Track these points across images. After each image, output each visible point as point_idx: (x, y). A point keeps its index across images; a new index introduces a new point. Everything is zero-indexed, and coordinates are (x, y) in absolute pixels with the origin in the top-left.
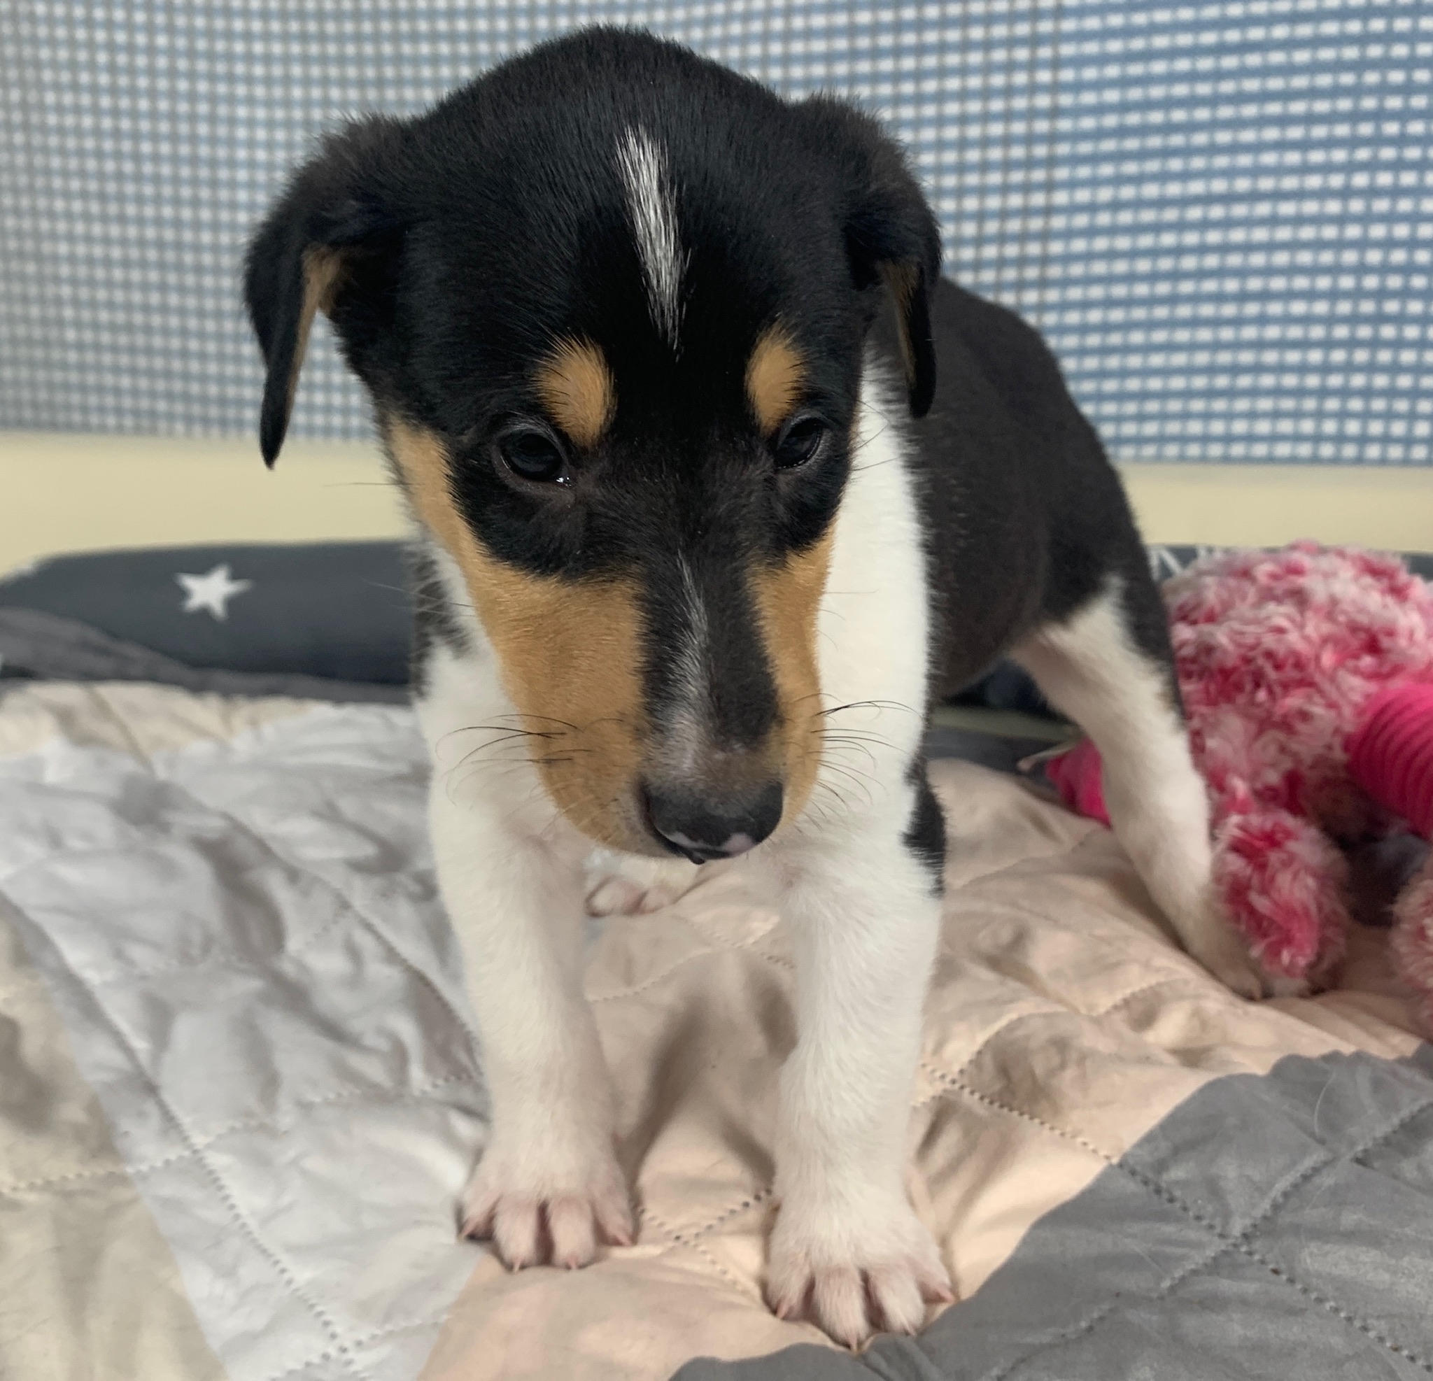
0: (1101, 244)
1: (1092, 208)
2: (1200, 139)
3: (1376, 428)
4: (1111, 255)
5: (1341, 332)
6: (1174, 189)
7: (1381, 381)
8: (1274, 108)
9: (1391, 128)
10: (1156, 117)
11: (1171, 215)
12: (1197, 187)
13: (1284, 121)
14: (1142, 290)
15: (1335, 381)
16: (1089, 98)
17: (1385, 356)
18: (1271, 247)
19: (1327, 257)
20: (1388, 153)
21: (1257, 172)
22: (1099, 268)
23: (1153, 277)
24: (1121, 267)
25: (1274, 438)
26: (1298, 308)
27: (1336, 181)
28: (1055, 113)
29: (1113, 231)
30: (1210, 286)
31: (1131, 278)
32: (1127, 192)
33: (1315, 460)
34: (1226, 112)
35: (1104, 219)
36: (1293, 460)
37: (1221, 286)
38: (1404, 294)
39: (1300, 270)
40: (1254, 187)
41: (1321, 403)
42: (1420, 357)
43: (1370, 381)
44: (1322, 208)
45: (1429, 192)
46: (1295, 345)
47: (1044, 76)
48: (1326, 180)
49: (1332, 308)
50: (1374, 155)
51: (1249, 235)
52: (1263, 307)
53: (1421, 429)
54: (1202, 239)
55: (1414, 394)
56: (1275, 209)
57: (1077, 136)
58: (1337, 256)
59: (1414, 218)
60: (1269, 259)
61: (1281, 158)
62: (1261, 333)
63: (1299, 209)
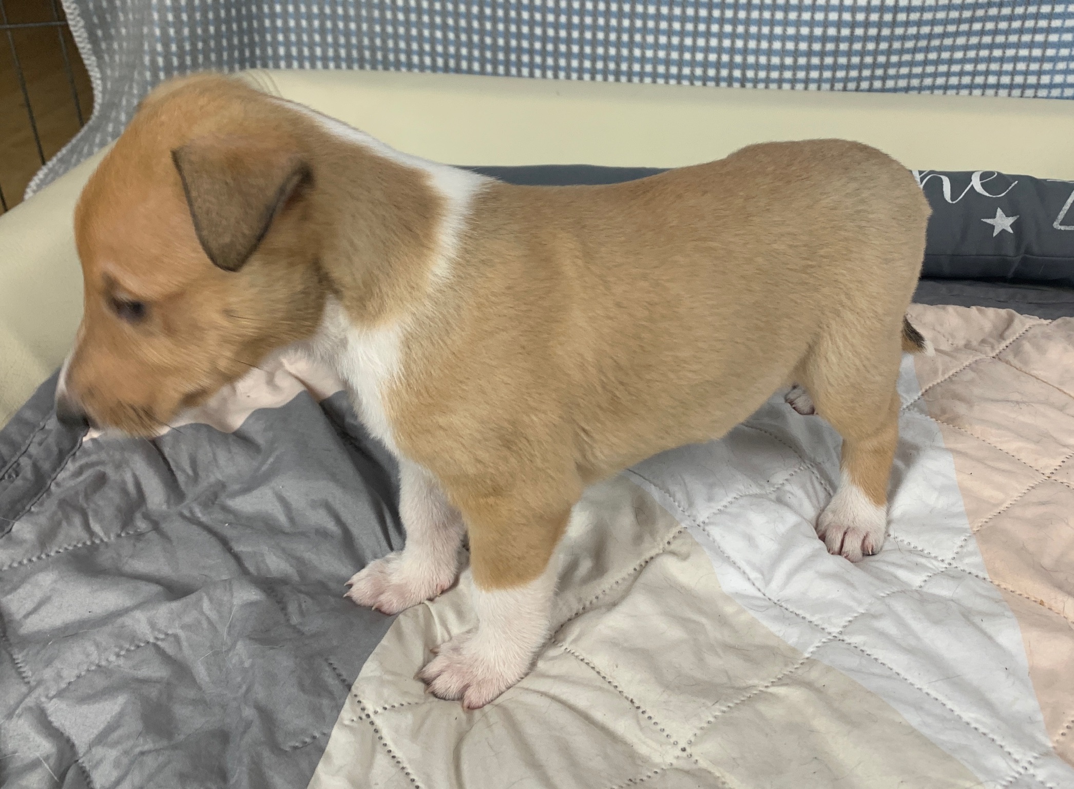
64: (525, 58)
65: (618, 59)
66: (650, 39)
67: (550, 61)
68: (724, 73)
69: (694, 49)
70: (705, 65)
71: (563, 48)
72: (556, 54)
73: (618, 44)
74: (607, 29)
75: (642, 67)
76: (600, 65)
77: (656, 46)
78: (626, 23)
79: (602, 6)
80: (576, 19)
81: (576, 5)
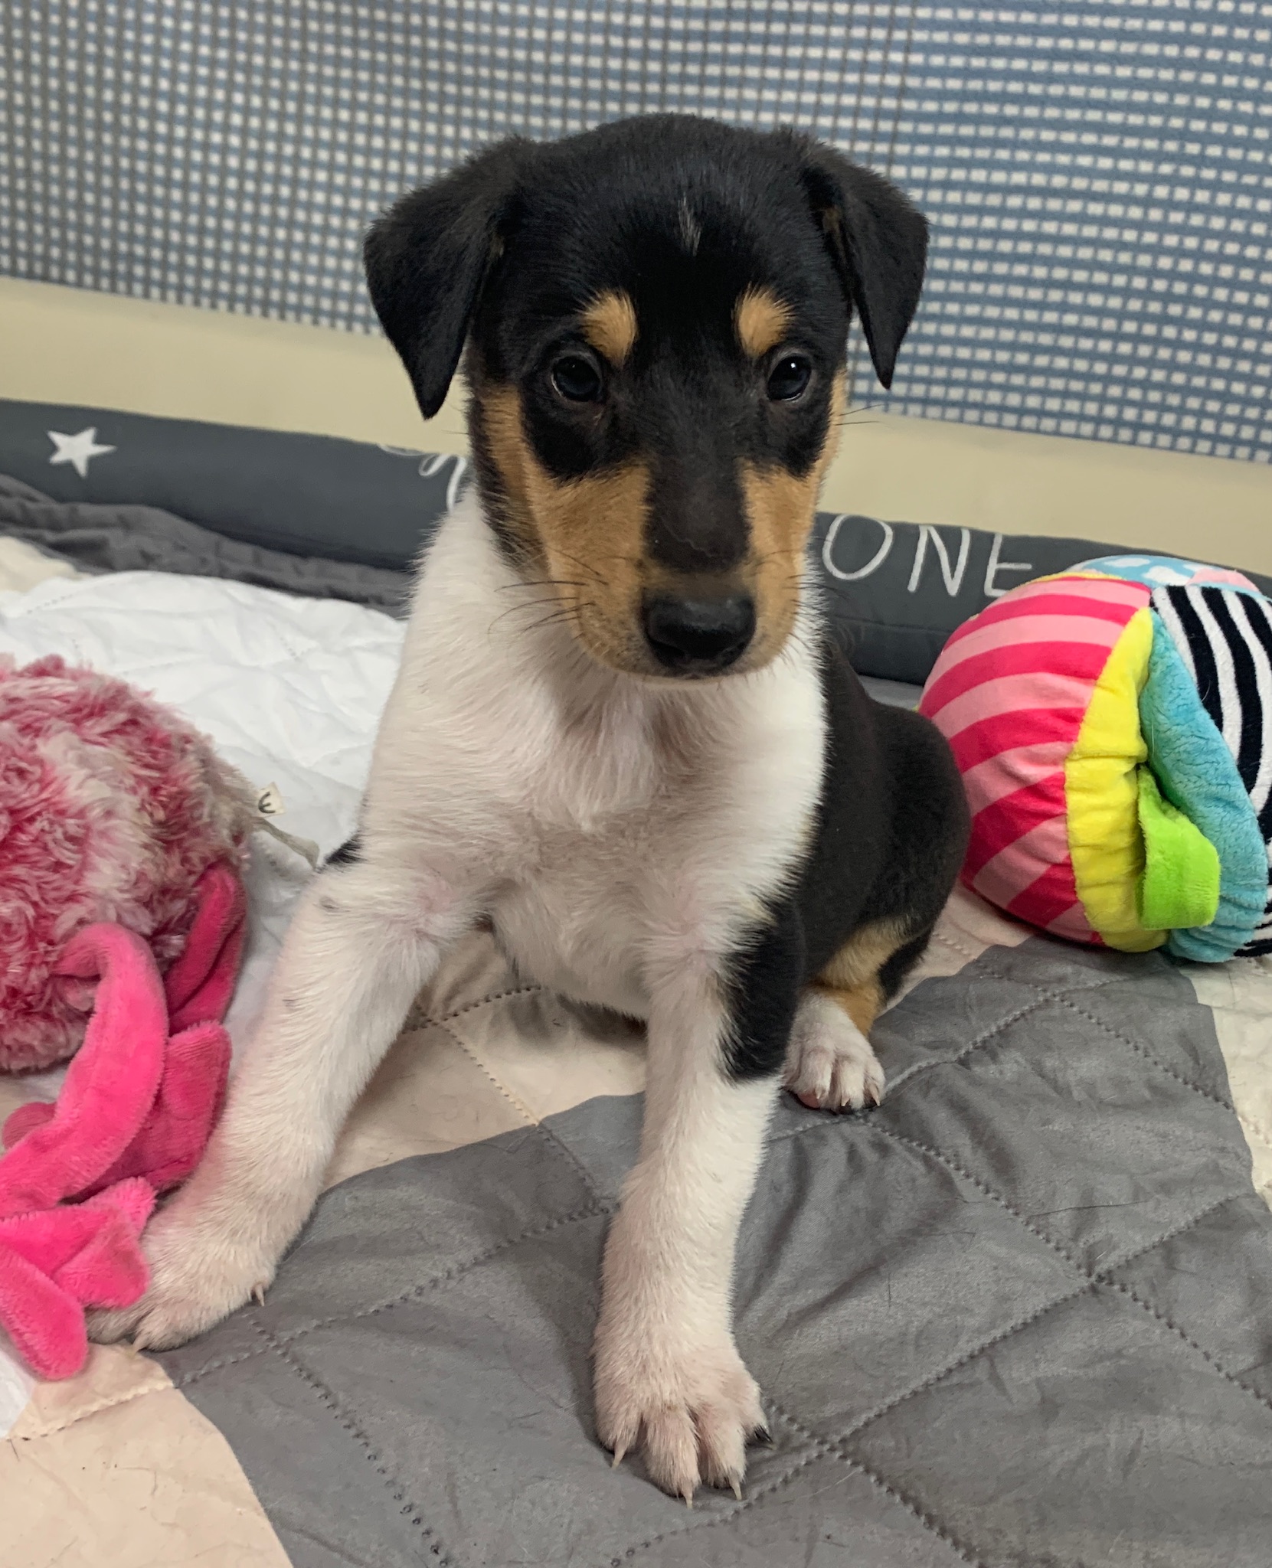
1: (926, 185)
3: (1149, 417)
7: (1158, 376)
8: (1094, 115)
9: (1193, 149)
10: (991, 109)
11: (994, 200)
12: (1019, 178)
14: (961, 265)
15: (1120, 370)
16: (934, 83)
17: (1164, 353)
18: (1077, 241)
19: (1125, 258)
20: (1188, 171)
21: (1072, 171)
23: (972, 255)
24: (946, 242)
25: (1062, 415)
26: (1095, 300)
27: (1141, 189)
29: (942, 208)
30: (1021, 270)
32: (958, 174)
33: (1095, 437)
34: (1052, 113)
35: (935, 196)
36: (1076, 436)
37: (1031, 271)
38: (1188, 300)
39: (1101, 266)
40: (1069, 184)
41: (1105, 388)
42: (1194, 359)
43: (1149, 374)
44: (1126, 212)
45: (1218, 211)
46: (1089, 333)
47: (896, 57)
48: (1132, 188)
49: (1125, 304)
50: (1177, 171)
51: (1060, 228)
52: (1066, 295)
53: (1189, 423)
54: (1019, 227)
55: (1186, 391)
56: (1085, 207)
57: (919, 117)
58: (1134, 258)
59: (1204, 233)
60: (1075, 253)
61: (1095, 162)
62: (1060, 318)
63: (1106, 211)
64: (139, 271)
65: (267, 284)
66: (313, 260)
67: (173, 278)
71: (191, 260)
72: (182, 268)
74: (254, 240)
75: (300, 298)
76: (241, 290)
78: (281, 234)
79: (248, 207)
80: (211, 222)
81: (212, 201)
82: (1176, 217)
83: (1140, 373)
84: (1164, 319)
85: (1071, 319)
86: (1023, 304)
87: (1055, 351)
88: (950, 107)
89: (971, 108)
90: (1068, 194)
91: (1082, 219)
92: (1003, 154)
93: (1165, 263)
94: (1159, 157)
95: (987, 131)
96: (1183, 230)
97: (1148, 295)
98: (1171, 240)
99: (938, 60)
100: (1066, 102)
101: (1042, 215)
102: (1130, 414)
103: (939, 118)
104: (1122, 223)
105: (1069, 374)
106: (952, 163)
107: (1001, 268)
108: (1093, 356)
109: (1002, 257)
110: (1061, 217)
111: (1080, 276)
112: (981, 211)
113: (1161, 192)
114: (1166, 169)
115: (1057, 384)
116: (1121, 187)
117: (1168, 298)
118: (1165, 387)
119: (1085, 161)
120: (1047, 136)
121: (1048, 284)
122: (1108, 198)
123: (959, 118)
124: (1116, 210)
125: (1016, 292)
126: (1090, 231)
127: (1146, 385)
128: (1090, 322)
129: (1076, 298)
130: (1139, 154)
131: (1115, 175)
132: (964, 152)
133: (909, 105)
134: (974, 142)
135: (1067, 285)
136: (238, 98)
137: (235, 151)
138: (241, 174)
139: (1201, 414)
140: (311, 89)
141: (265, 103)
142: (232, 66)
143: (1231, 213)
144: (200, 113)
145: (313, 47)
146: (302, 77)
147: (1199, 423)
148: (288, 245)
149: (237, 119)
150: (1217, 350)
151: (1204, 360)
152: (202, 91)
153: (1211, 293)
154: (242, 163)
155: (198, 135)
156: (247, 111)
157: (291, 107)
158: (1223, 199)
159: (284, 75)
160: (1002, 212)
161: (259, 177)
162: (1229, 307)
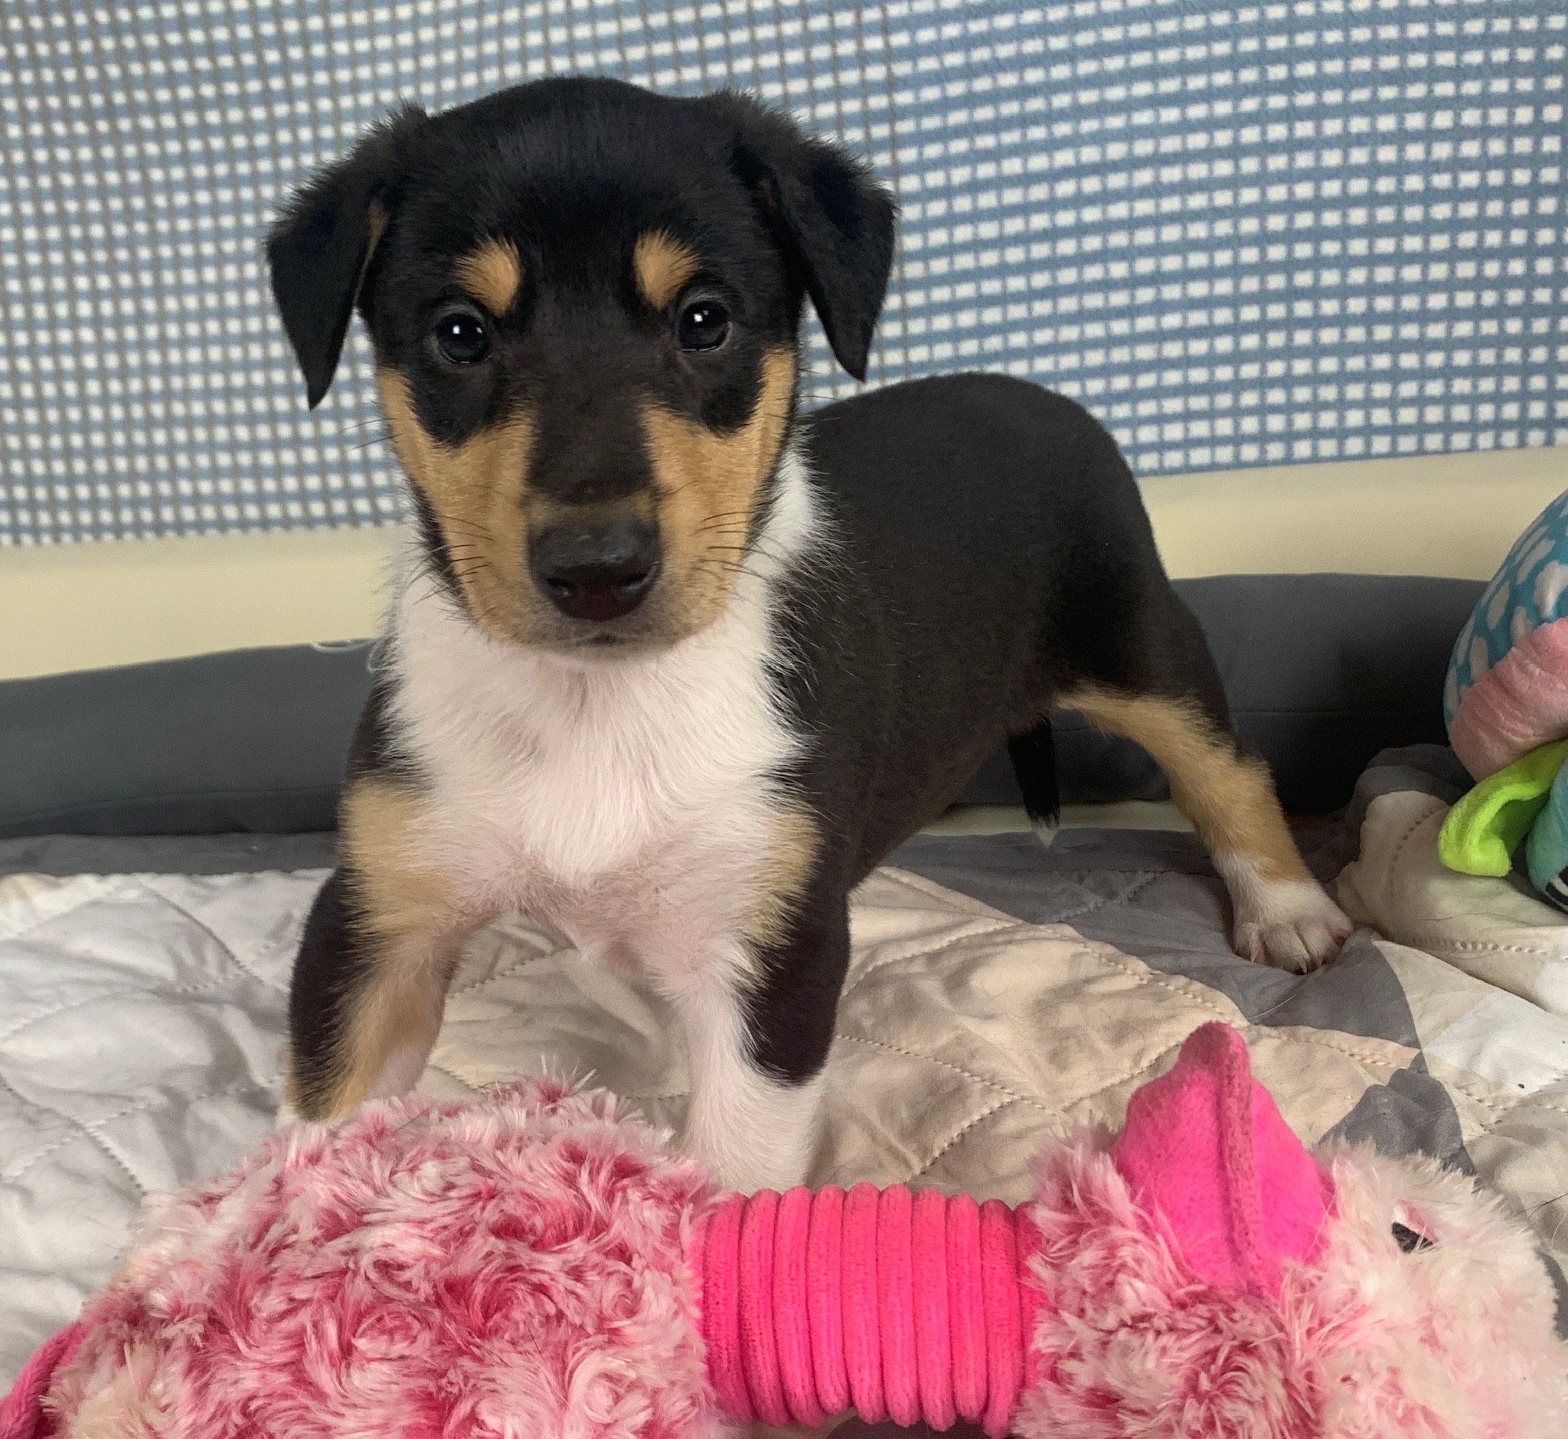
0: (963, 233)
1: (947, 192)
2: (1062, 101)
3: (1302, 421)
4: (976, 246)
5: (1250, 313)
6: (1038, 163)
7: (1301, 367)
8: (1141, 59)
9: (1278, 72)
10: (1008, 80)
11: (1039, 192)
12: (1064, 158)
13: (1154, 73)
14: (1016, 283)
15: (1250, 371)
16: (928, 64)
17: (1302, 338)
18: (1157, 221)
19: (1223, 228)
20: (1277, 102)
21: (1130, 134)
22: (965, 262)
23: (1028, 267)
24: (989, 258)
25: (1188, 444)
26: (1198, 289)
27: (1223, 138)
28: (891, 85)
29: (975, 217)
30: (1094, 272)
31: (1002, 271)
32: (986, 170)
33: (1238, 464)
34: (1087, 67)
35: (963, 204)
36: (1213, 467)
37: (1107, 271)
38: (1317, 263)
39: (1197, 245)
40: (1130, 151)
41: (1236, 398)
42: (1343, 335)
43: (1289, 368)
44: (1211, 171)
45: (1329, 143)
46: (1200, 333)
47: (874, 43)
48: (1212, 138)
49: (1237, 286)
50: (1264, 104)
51: (1132, 209)
52: (1159, 292)
53: (1355, 418)
54: (1079, 219)
55: (1342, 378)
56: (1157, 176)
57: (920, 110)
58: (1236, 226)
59: (1317, 175)
60: (1158, 235)
61: (1158, 116)
62: (1158, 322)
63: (1185, 174)
65: (156, 502)
66: (203, 461)
67: (44, 518)
68: (340, 507)
69: (278, 471)
70: (303, 496)
71: (62, 492)
72: (53, 505)
73: (153, 476)
74: (130, 451)
75: (198, 512)
76: (127, 516)
77: (215, 473)
78: (160, 437)
79: (117, 412)
80: (77, 441)
81: (74, 414)
82: (1277, 162)
83: (1276, 368)
84: (1291, 295)
85: (1172, 321)
86: (1104, 315)
87: (1160, 365)
88: (956, 89)
89: (982, 84)
90: (1132, 164)
91: (1156, 191)
92: (1037, 133)
93: (1277, 223)
94: (1236, 92)
95: (1010, 108)
96: (1288, 177)
97: (1263, 268)
98: (1277, 193)
99: (926, 35)
100: (1100, 51)
101: (1105, 198)
102: (1276, 423)
103: (945, 105)
104: (1207, 185)
105: (1186, 390)
106: (975, 157)
107: (1068, 276)
108: (1211, 360)
109: (1067, 262)
110: (1129, 195)
111: (1171, 263)
112: (1025, 209)
113: (1250, 135)
114: (1249, 105)
115: (1173, 405)
116: (1198, 141)
117: (1290, 266)
118: (1315, 379)
119: (1143, 118)
120: (1088, 97)
121: (1133, 282)
122: (1184, 157)
123: (971, 100)
124: (1197, 171)
125: (1094, 301)
126: (1171, 204)
127: (1287, 382)
128: (1198, 318)
129: (1172, 292)
130: (1209, 95)
131: (1185, 127)
132: (987, 141)
133: (904, 98)
134: (996, 126)
135: (1157, 279)
136: (82, 283)
137: (90, 348)
138: (102, 374)
139: (1368, 404)
140: (166, 252)
141: (115, 281)
142: (66, 245)
143: (1347, 141)
144: (40, 311)
145: (160, 201)
146: (153, 239)
147: (1368, 417)
148: (171, 448)
149: (85, 309)
150: (1370, 319)
151: (1356, 334)
152: (37, 284)
153: (1344, 248)
154: (101, 360)
155: (43, 337)
156: (95, 295)
157: (146, 279)
158: (1332, 127)
159: (131, 242)
160: (1052, 205)
161: (124, 373)
162: (1372, 260)
